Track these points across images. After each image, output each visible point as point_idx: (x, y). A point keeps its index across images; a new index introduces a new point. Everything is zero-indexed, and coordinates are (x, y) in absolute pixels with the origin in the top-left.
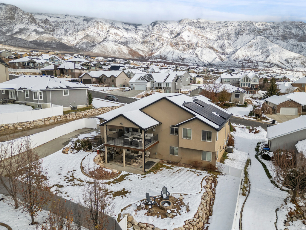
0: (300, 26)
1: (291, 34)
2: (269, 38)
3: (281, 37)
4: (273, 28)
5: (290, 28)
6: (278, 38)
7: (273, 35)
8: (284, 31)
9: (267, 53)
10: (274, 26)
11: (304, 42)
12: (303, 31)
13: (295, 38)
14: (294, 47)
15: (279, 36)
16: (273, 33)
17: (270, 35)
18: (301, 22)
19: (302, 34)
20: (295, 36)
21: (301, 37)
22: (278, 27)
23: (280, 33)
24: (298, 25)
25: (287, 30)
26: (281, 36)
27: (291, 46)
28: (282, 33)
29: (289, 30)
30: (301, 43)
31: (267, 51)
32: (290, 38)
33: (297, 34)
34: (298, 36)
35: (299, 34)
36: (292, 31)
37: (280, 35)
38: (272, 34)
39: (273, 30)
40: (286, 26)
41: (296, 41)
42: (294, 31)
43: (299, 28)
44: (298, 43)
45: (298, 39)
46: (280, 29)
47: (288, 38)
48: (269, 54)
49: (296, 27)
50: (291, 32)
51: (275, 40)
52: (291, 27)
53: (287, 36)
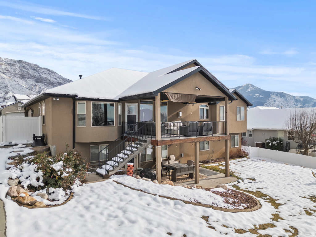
0: (35, 68)
1: (28, 74)
2: (5, 74)
3: (19, 75)
4: (8, 64)
5: (27, 68)
6: (16, 75)
7: (9, 71)
8: (21, 69)
9: (5, 90)
10: (10, 63)
11: (41, 84)
12: (39, 73)
13: (33, 79)
14: (33, 87)
15: (17, 74)
16: (9, 69)
17: (7, 71)
18: (36, 65)
19: (39, 76)
20: (32, 76)
21: (38, 79)
22: (14, 64)
23: (17, 71)
24: (34, 67)
25: (24, 70)
26: (19, 74)
27: (30, 85)
29: (26, 69)
30: (39, 84)
31: (5, 87)
32: (29, 78)
33: (34, 75)
34: (36, 78)
35: (36, 76)
36: (29, 72)
37: (17, 73)
39: (10, 66)
40: (22, 65)
41: (34, 82)
42: (30, 72)
43: (34, 69)
44: (36, 84)
45: (35, 80)
46: (16, 67)
47: (26, 77)
48: (8, 91)
49: (32, 68)
50: (28, 72)
51: (13, 77)
52: (27, 67)
53: (24, 75)
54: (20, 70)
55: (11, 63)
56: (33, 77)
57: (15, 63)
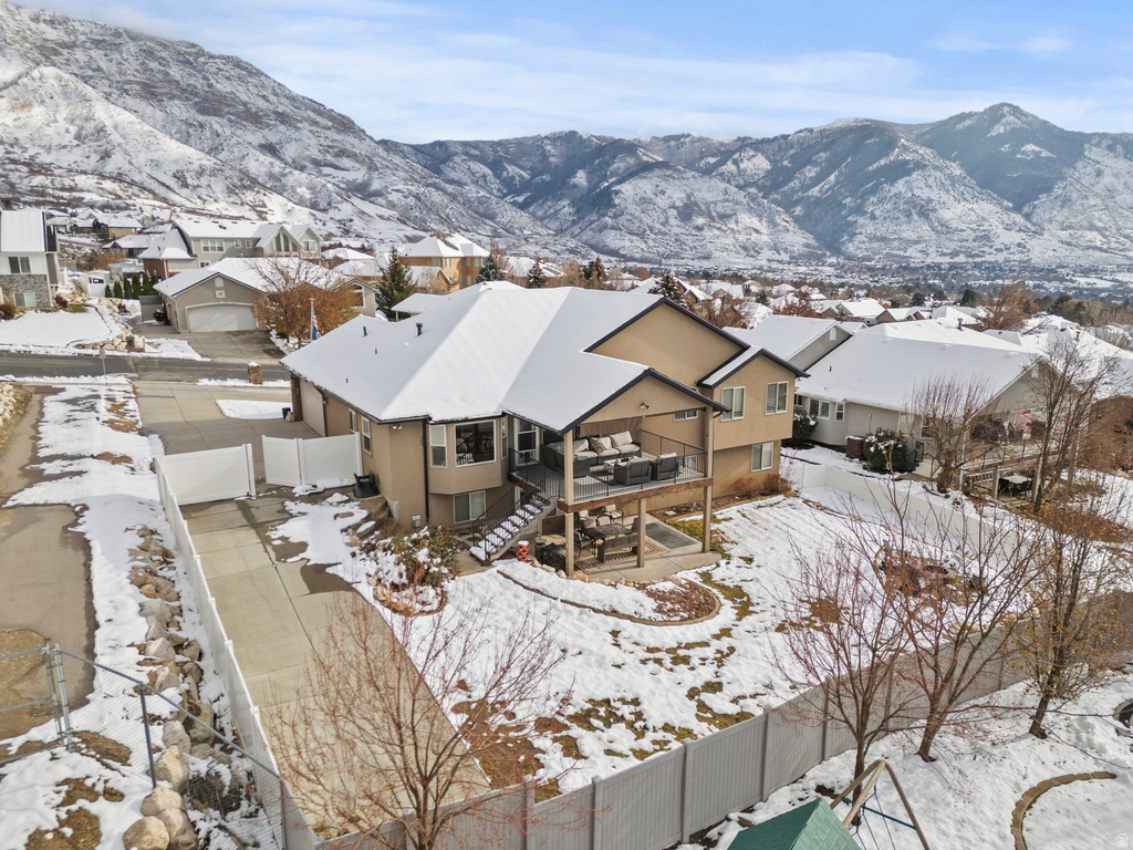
0: (191, 59)
1: (170, 82)
2: (91, 82)
3: (138, 87)
4: (97, 43)
5: (163, 59)
6: (126, 87)
7: (104, 72)
8: (142, 64)
9: (99, 143)
10: (101, 38)
11: (216, 119)
12: (205, 78)
13: (187, 99)
14: (190, 130)
15: (130, 82)
16: (103, 65)
17: (94, 70)
18: (193, 46)
19: (206, 88)
20: (184, 91)
21: (205, 99)
22: (116, 44)
23: (128, 72)
24: (186, 53)
25: (153, 65)
26: (137, 83)
27: (179, 124)
28: (137, 70)
29: (160, 64)
30: (208, 118)
31: (98, 132)
32: (172, 98)
33: (189, 85)
34: (196, 95)
35: (196, 87)
36: (171, 72)
37: (132, 78)
38: (99, 69)
39: (102, 52)
40: (145, 48)
41: (192, 111)
42: (176, 72)
43: (188, 63)
44: (201, 118)
45: (196, 103)
46: (125, 56)
47: (162, 94)
48: (109, 147)
49: (181, 58)
50: (168, 74)
51: (119, 96)
52: (163, 54)
53: (155, 87)
54: (138, 67)
55: (104, 41)
56: (186, 93)
57: (120, 41)
